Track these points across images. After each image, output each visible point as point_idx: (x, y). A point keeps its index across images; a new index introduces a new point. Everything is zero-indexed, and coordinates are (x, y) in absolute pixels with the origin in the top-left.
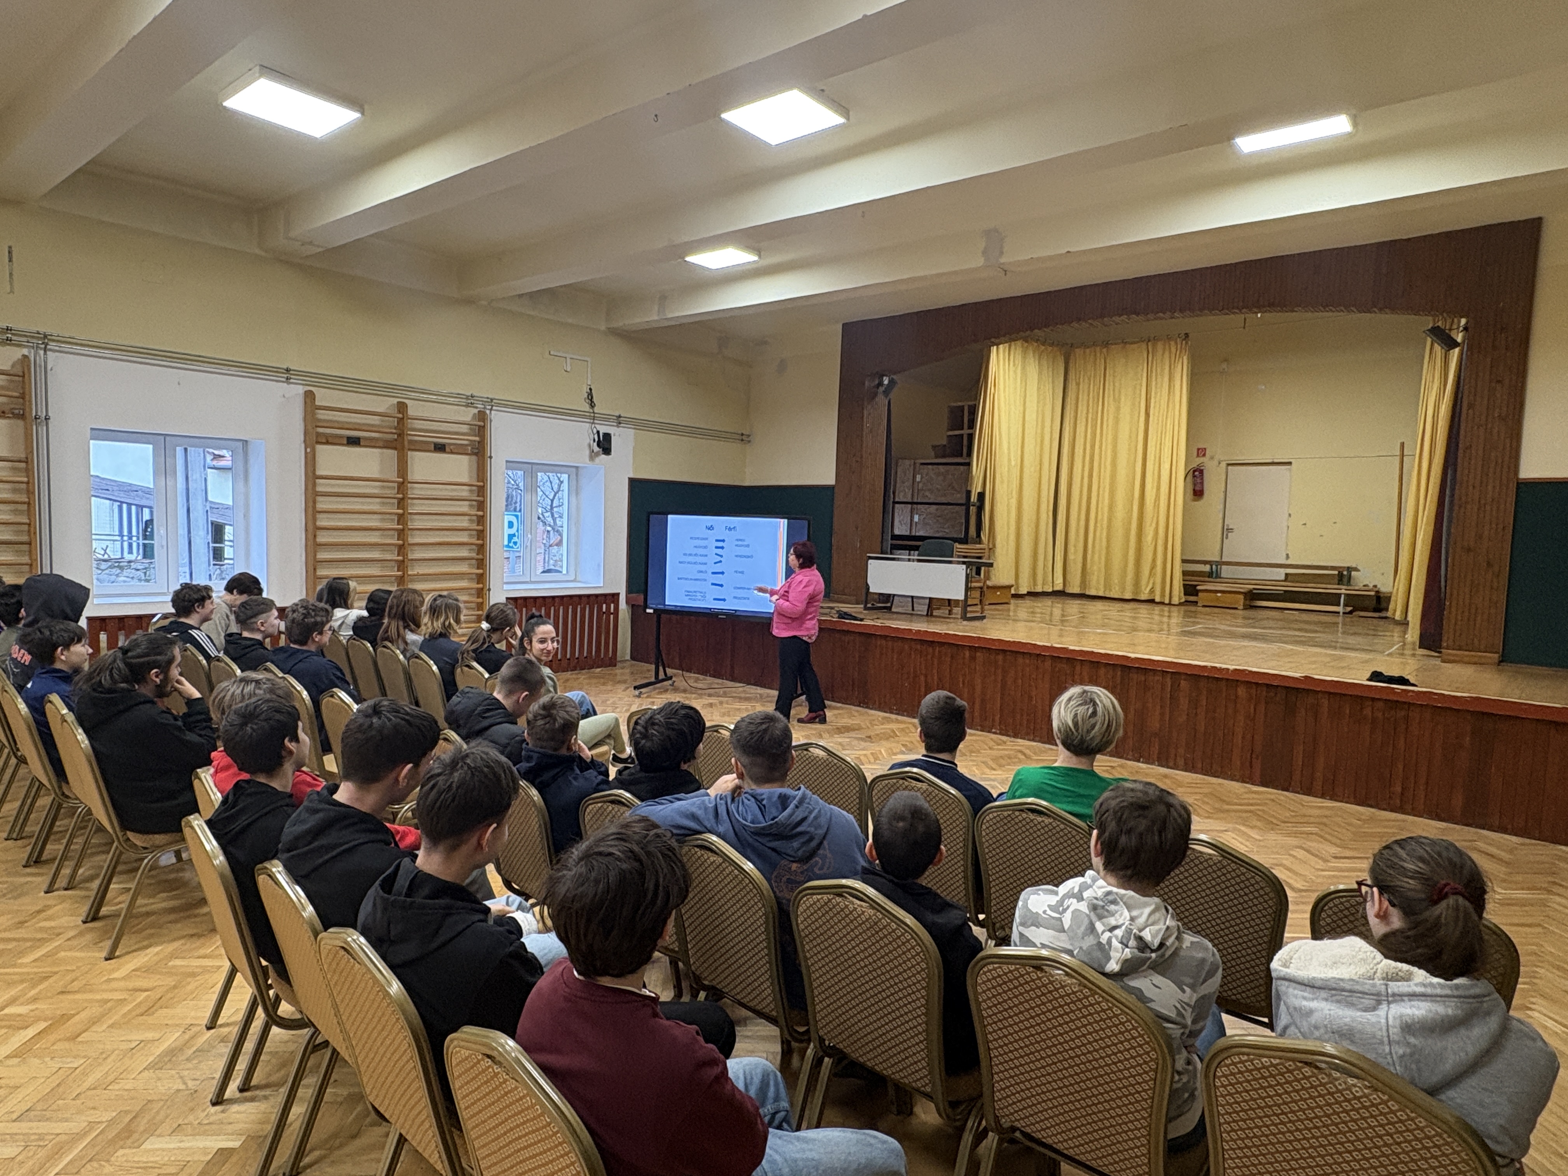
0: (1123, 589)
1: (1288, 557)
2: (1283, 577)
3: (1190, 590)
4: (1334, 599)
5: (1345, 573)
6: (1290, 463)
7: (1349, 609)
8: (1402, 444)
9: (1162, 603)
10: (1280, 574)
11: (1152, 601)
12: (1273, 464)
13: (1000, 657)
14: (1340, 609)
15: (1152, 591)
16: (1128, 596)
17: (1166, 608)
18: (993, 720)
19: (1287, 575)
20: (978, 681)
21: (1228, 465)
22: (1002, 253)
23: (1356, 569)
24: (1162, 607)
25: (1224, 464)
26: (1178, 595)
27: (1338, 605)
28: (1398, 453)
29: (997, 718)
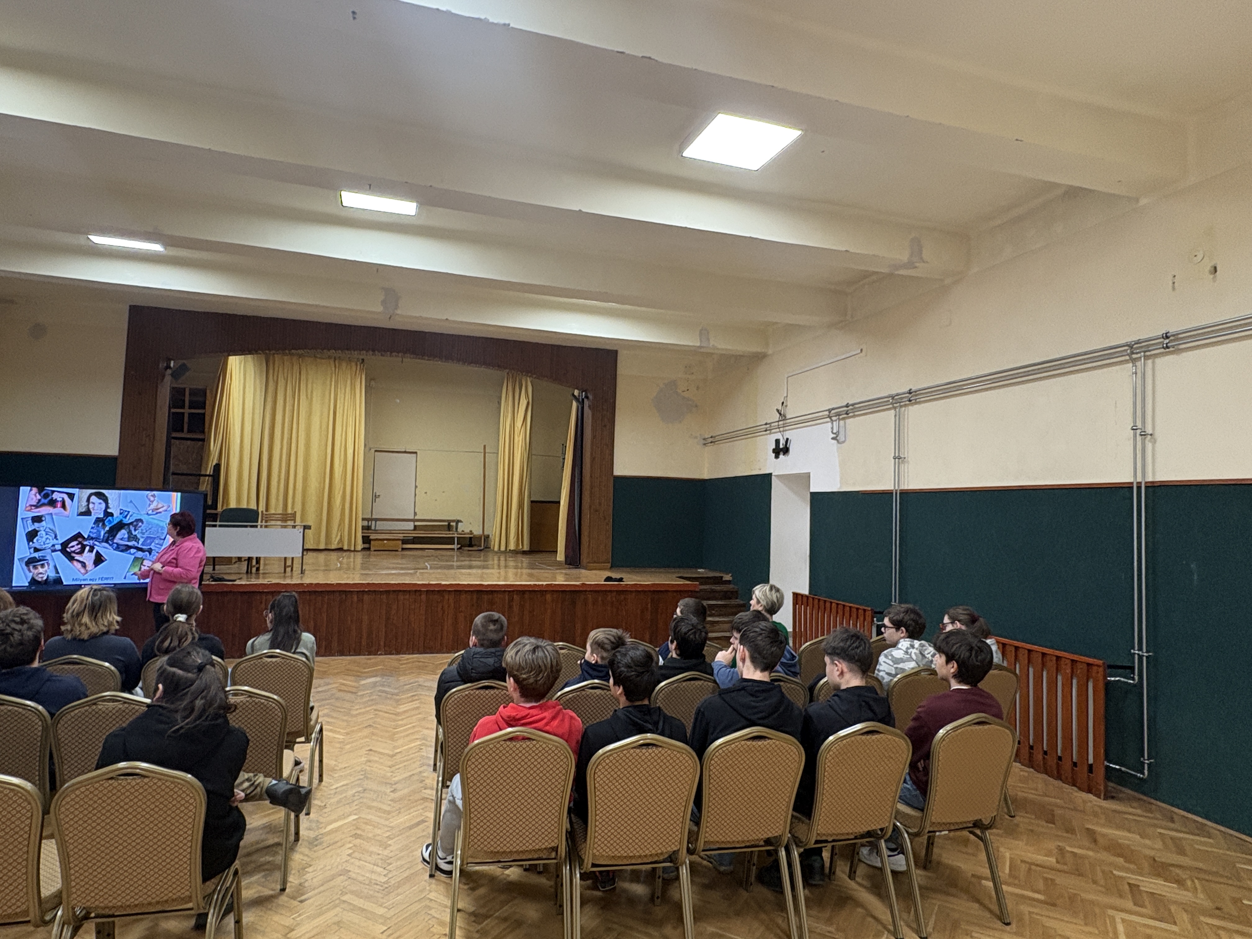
0: (319, 542)
1: (415, 514)
2: (412, 528)
3: (366, 540)
4: (450, 541)
5: (454, 524)
6: (416, 453)
7: (459, 546)
8: (485, 446)
9: (348, 550)
10: (410, 526)
11: (341, 550)
12: (405, 452)
13: (384, 596)
14: (455, 546)
15: (341, 541)
16: (322, 546)
17: (352, 554)
18: (379, 645)
19: (415, 526)
20: (365, 618)
21: (376, 451)
23: (461, 521)
24: (348, 553)
25: (373, 450)
26: (360, 545)
27: (454, 544)
28: (482, 451)
29: (382, 643)
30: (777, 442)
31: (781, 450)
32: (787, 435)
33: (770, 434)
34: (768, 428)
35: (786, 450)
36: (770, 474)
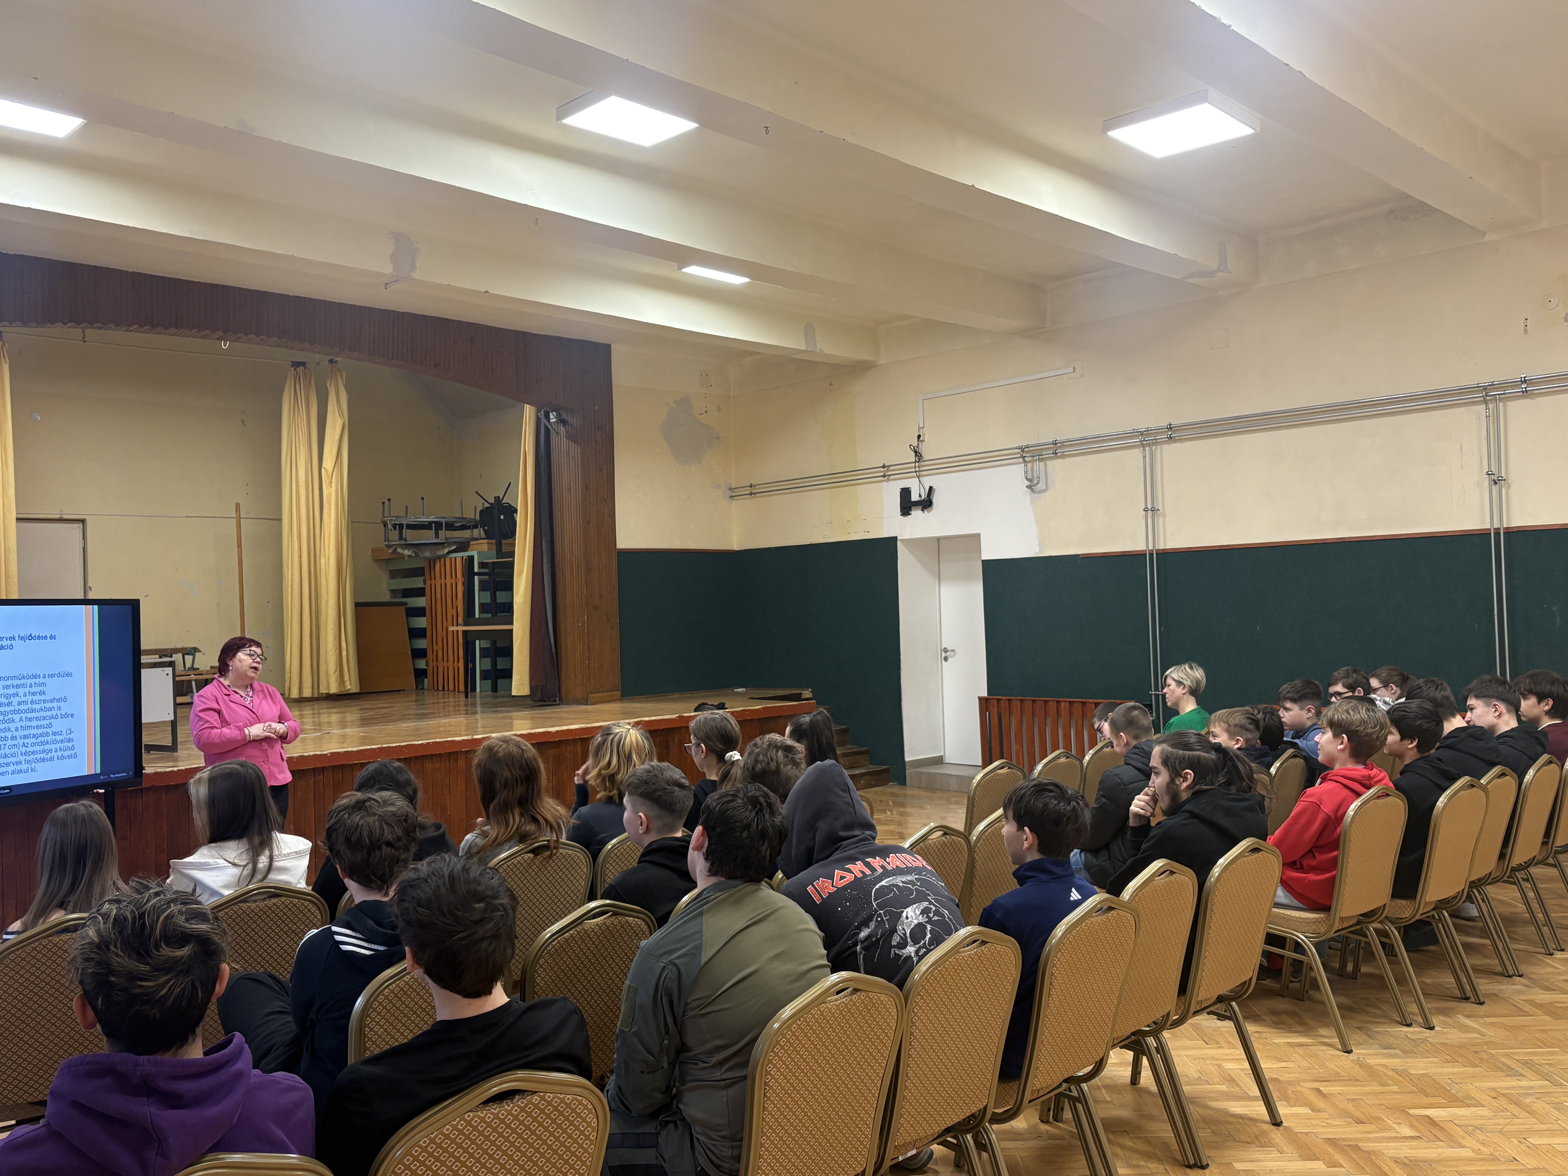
6: (82, 521)
8: (238, 507)
12: (60, 520)
22: (413, 268)
28: (233, 515)
30: (905, 493)
31: (917, 504)
32: (928, 482)
33: (888, 480)
34: (886, 472)
35: (926, 504)
36: (894, 539)
